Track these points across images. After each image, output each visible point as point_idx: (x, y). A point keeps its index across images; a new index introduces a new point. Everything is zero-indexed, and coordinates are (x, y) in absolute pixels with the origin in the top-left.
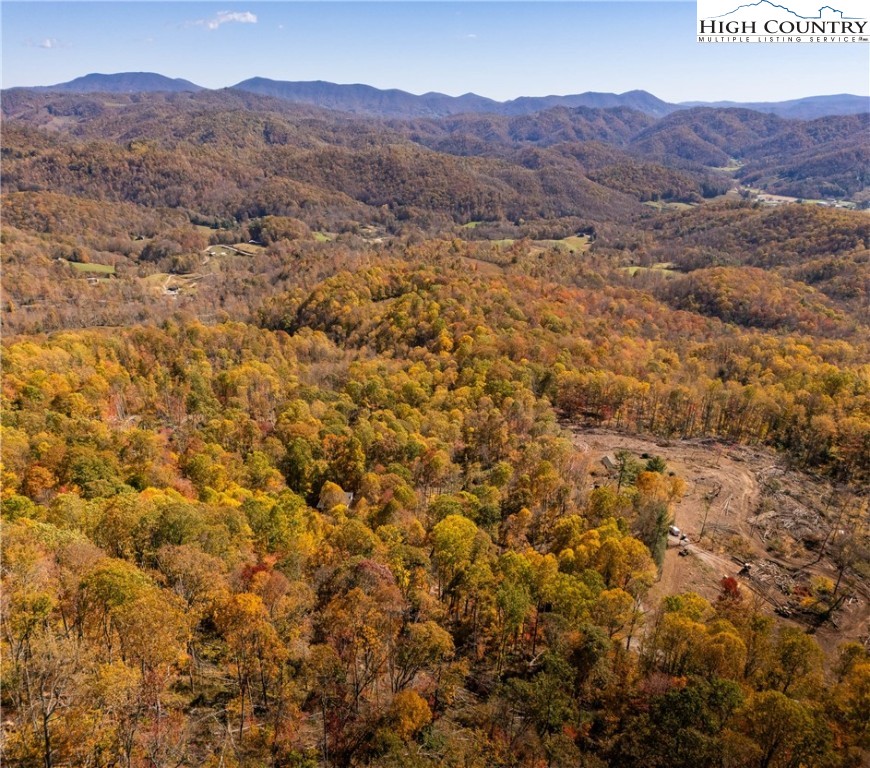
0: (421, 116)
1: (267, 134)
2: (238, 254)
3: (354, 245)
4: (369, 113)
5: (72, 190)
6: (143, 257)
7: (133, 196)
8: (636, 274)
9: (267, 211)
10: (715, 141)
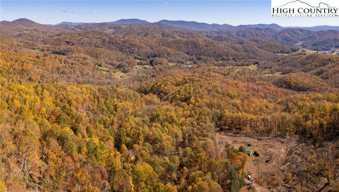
0: (211, 30)
1: (163, 34)
2: (145, 68)
3: (181, 67)
4: (195, 29)
5: (107, 47)
6: (118, 67)
7: (121, 50)
8: (268, 77)
9: (157, 56)
10: (295, 37)
